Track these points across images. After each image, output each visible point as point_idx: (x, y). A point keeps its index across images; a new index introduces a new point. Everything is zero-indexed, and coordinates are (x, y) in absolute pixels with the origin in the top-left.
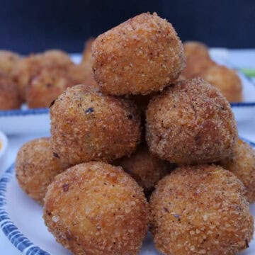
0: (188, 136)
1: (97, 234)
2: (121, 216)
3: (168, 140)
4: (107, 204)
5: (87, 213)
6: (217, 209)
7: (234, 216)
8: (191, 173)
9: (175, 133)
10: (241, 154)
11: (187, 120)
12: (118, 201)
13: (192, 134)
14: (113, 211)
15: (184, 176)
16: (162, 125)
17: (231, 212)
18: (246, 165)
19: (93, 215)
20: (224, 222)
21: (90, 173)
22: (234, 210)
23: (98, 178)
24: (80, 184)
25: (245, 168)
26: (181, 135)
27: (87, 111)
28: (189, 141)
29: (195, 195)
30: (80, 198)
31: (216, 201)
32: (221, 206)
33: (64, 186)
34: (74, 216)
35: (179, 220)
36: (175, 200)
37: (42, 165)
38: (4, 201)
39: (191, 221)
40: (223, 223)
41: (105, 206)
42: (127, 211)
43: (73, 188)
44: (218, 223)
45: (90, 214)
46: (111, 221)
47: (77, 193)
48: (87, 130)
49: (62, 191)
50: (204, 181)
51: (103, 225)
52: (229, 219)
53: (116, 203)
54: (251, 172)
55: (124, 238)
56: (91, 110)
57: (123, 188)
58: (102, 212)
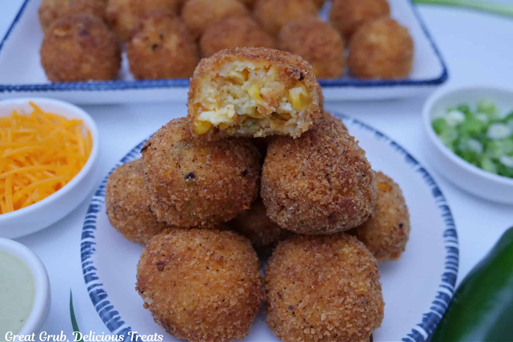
0: (320, 215)
1: (197, 328)
2: (225, 310)
3: (294, 214)
4: (208, 296)
5: (185, 304)
6: (338, 307)
7: (357, 315)
8: (315, 249)
9: (302, 209)
10: (383, 209)
11: (320, 197)
12: (222, 291)
13: (326, 213)
14: (215, 305)
15: (306, 251)
16: (287, 195)
17: (354, 309)
18: (386, 224)
19: (191, 308)
20: (345, 322)
21: (189, 253)
22: (359, 307)
23: (199, 259)
24: (177, 265)
25: (385, 227)
26: (311, 211)
27: (187, 177)
28: (320, 219)
29: (316, 283)
30: (177, 283)
31: (339, 295)
32: (343, 302)
33: (158, 264)
34: (170, 303)
35: (293, 313)
36: (291, 285)
37: (136, 210)
38: (93, 246)
39: (306, 319)
40: (343, 323)
41: (206, 299)
42: (233, 303)
43: (169, 269)
44: (337, 324)
45: (188, 306)
46: (212, 316)
47: (174, 277)
48: (187, 199)
49: (156, 270)
50: (329, 264)
51: (204, 320)
52: (352, 318)
53: (220, 294)
54: (392, 232)
55: (228, 331)
56: (192, 175)
57: (228, 273)
58: (202, 307)
